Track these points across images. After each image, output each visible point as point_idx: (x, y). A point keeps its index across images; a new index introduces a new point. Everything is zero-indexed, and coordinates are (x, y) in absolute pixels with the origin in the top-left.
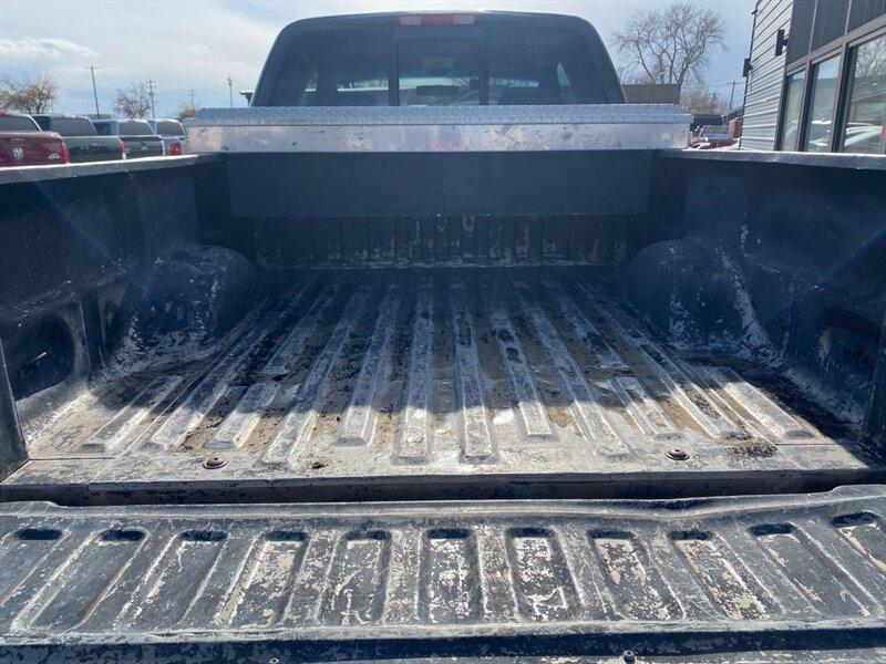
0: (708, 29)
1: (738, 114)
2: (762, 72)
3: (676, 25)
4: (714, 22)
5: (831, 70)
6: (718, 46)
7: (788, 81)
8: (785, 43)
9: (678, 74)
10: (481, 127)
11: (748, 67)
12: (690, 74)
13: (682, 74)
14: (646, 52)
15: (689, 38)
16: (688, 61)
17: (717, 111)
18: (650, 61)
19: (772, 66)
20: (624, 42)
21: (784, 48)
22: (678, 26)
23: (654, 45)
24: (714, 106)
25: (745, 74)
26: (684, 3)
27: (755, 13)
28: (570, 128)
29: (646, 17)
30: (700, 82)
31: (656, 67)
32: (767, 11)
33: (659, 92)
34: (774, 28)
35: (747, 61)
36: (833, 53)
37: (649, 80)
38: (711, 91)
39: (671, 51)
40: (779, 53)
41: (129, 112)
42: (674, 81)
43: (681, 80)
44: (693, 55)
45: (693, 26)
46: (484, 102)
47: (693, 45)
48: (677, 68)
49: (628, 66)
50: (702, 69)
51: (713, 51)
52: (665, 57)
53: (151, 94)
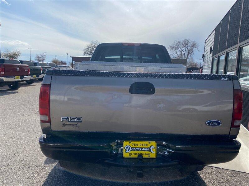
0: (194, 46)
1: (202, 68)
2: (207, 57)
3: (185, 44)
4: (195, 44)
5: (223, 58)
6: (197, 50)
7: (213, 60)
8: (212, 51)
9: (186, 57)
10: (141, 67)
11: (203, 56)
12: (189, 57)
13: (187, 57)
14: (178, 51)
15: (189, 48)
16: (189, 53)
17: (197, 67)
18: (179, 53)
19: (209, 56)
20: (172, 48)
21: (212, 52)
22: (186, 44)
23: (180, 49)
24: (196, 65)
25: (203, 58)
26: (188, 39)
27: (205, 43)
28: (160, 68)
29: (178, 42)
30: (192, 59)
31: (180, 55)
32: (208, 42)
33: (181, 61)
34: (210, 47)
35: (203, 54)
36: (223, 54)
37: (179, 58)
38: (195, 61)
39: (184, 51)
40: (211, 53)
41: (39, 60)
42: (185, 58)
43: (187, 58)
44: (190, 52)
45: (190, 45)
46: (141, 62)
47: (190, 49)
48: (186, 55)
49: (173, 54)
50: (193, 56)
51: (195, 51)
52: (183, 52)
53: (45, 56)
